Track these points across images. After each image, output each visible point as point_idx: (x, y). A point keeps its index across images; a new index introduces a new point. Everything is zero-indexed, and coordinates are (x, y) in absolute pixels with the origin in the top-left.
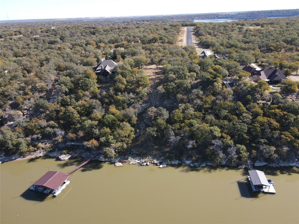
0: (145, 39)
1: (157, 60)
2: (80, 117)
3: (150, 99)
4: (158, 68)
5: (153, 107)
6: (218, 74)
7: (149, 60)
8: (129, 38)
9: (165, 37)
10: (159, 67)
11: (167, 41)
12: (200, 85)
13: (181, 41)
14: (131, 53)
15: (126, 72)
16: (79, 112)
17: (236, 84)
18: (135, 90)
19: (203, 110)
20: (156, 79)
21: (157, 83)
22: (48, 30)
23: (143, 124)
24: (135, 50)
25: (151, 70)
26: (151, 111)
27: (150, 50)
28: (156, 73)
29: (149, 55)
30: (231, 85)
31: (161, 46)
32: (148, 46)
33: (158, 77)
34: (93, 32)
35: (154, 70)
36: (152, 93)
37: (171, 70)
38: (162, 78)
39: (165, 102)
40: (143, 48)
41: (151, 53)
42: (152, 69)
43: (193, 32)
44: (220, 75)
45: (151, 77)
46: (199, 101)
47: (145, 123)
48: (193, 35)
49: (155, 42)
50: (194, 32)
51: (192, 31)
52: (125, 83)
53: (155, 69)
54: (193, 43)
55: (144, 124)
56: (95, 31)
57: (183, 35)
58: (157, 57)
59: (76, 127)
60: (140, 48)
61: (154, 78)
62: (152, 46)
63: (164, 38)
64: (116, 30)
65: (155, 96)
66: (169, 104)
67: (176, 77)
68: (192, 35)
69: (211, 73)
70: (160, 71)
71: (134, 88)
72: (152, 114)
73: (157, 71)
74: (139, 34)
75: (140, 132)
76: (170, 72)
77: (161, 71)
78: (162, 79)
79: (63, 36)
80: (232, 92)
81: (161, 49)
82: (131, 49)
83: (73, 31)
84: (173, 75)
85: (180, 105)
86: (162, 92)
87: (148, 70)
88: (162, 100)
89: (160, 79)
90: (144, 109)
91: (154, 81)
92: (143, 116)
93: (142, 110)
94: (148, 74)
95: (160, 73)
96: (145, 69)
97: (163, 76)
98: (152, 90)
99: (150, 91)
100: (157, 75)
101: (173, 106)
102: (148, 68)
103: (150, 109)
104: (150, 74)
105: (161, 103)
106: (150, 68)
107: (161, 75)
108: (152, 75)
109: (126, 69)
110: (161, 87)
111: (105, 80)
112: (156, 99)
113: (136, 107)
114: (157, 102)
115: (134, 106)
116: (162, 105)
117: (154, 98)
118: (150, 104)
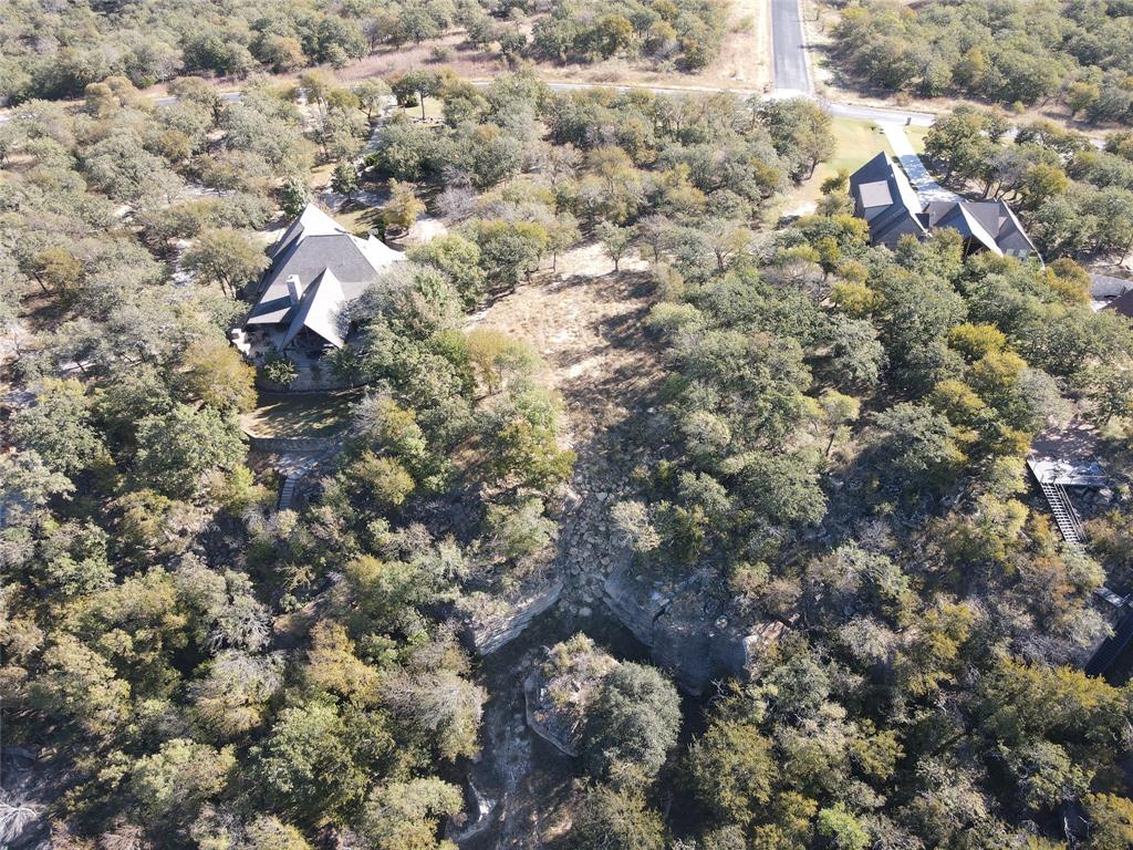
0: (556, 29)
2: (133, 696)
3: (566, 554)
4: (624, 275)
5: (584, 640)
6: (1006, 430)
10: (628, 272)
12: (884, 494)
13: (744, 28)
16: (121, 665)
17: (1117, 492)
18: (477, 487)
19: (900, 700)
20: (605, 389)
21: (611, 429)
23: (518, 740)
25: (581, 291)
26: (571, 670)
28: (610, 325)
29: (571, 185)
30: (1083, 499)
33: (622, 373)
35: (599, 293)
36: (579, 511)
38: (643, 382)
39: (656, 597)
41: (585, 165)
42: (588, 280)
44: (1019, 435)
45: (575, 371)
46: (874, 640)
47: (529, 732)
49: (613, 50)
52: (417, 444)
53: (601, 288)
54: (809, 47)
55: (522, 737)
59: (106, 773)
61: (597, 375)
63: (657, 23)
65: (597, 532)
66: (684, 617)
67: (734, 436)
69: (960, 415)
70: (631, 315)
71: (473, 467)
72: (575, 697)
73: (613, 308)
75: (496, 810)
76: (696, 390)
77: (639, 313)
78: (644, 391)
80: (1097, 574)
82: (474, 125)
84: (712, 418)
85: (753, 645)
86: (640, 544)
87: (562, 294)
88: (639, 578)
89: (634, 392)
90: (526, 620)
91: (594, 412)
92: (520, 668)
93: (515, 627)
94: (562, 339)
95: (631, 331)
96: (549, 282)
97: (652, 361)
98: (579, 493)
99: (571, 502)
100: (615, 348)
101: (705, 635)
102: (564, 277)
103: (564, 655)
104: (573, 339)
105: (633, 599)
106: (577, 277)
107: (641, 350)
108: (583, 347)
109: (431, 327)
110: (637, 508)
111: (308, 383)
112: (604, 556)
113: (481, 625)
114: (606, 575)
115: (470, 618)
116: (638, 610)
117: (593, 545)
118: (565, 587)
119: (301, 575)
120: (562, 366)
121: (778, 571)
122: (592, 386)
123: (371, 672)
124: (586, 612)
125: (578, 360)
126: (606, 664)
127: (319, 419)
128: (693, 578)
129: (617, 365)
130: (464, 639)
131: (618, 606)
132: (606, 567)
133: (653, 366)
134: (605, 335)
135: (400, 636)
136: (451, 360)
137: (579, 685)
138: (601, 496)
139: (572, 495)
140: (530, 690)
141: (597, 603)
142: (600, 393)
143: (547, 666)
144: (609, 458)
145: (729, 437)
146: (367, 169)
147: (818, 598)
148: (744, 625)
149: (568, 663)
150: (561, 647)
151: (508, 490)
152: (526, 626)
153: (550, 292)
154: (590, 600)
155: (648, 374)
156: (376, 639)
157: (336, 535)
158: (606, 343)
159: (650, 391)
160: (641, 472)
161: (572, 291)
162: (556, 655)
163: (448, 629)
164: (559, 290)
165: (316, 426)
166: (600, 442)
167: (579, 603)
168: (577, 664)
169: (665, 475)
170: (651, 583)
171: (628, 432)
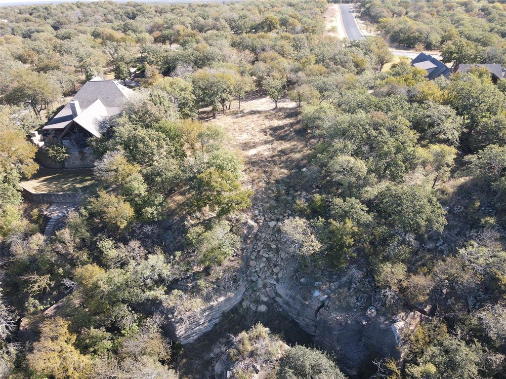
0: (241, 22)
1: (278, 83)
3: (247, 266)
4: (281, 109)
5: (262, 330)
7: (249, 84)
8: (202, 21)
9: (295, 18)
10: (283, 108)
11: (299, 27)
13: (333, 30)
14: (193, 59)
15: (147, 138)
18: (183, 219)
20: (272, 161)
21: (277, 182)
22: (35, 9)
24: (209, 49)
25: (255, 116)
26: (252, 354)
27: (253, 50)
28: (275, 129)
29: (249, 66)
31: (287, 38)
32: (249, 38)
33: (283, 152)
34: (133, 13)
35: (266, 117)
36: (256, 235)
37: (343, 133)
38: (298, 156)
39: (317, 293)
40: (234, 45)
41: (257, 60)
42: (259, 112)
43: (355, 14)
45: (252, 152)
48: (358, 19)
49: (270, 30)
50: (358, 12)
51: (351, 10)
52: (140, 188)
53: (268, 115)
56: (136, 12)
57: (332, 19)
58: (275, 74)
60: (226, 43)
62: (259, 37)
63: (291, 20)
64: (183, 10)
65: (270, 249)
66: (340, 309)
67: (370, 171)
68: (355, 20)
70: (286, 125)
71: (181, 206)
72: (256, 378)
73: (276, 123)
74: (229, 15)
77: (292, 125)
78: (298, 161)
79: (62, 20)
81: (289, 48)
82: (195, 45)
83: (88, 11)
84: (352, 159)
85: (401, 329)
86: (304, 249)
87: (244, 118)
88: (302, 280)
89: (292, 161)
90: (217, 316)
91: (265, 172)
92: (212, 355)
93: (209, 321)
94: (245, 137)
95: (287, 132)
96: (236, 114)
97: (302, 146)
98: (256, 221)
99: (250, 228)
100: (277, 140)
101: (359, 323)
102: (245, 112)
103: (246, 342)
104: (251, 137)
105: (298, 296)
106: (253, 111)
107: (294, 141)
108: (257, 140)
109: (157, 121)
110: (301, 222)
111: (78, 163)
112: (275, 266)
113: (181, 319)
114: (277, 280)
115: (173, 313)
116: (303, 305)
117: (267, 259)
118: (247, 290)
119: (43, 281)
120: (243, 150)
121: (412, 270)
122: (264, 159)
123: (86, 359)
124: (263, 308)
125: (254, 147)
126: (279, 348)
127: (81, 182)
128: (344, 279)
129: (280, 148)
130: (167, 331)
131: (287, 303)
132: (277, 274)
133: (303, 148)
134: (271, 135)
135: (115, 329)
136: (168, 135)
137: (258, 368)
138: (272, 224)
139: (251, 223)
140: (219, 373)
141: (271, 301)
142: (269, 162)
143: (232, 351)
144: (277, 199)
145: (365, 172)
146: (138, 72)
147: (444, 291)
148: (389, 313)
149: (250, 348)
150: (243, 335)
151: (204, 220)
152: (217, 321)
153: (237, 117)
154: (265, 299)
155: (300, 151)
156: (93, 331)
157: (71, 251)
158: (271, 138)
159: (302, 160)
160: (301, 203)
161: (250, 116)
162: (239, 341)
163: (154, 323)
164: (242, 116)
165: (78, 186)
166: (269, 189)
167: (258, 302)
168: (257, 349)
169: (319, 203)
170: (312, 284)
171: (289, 183)
